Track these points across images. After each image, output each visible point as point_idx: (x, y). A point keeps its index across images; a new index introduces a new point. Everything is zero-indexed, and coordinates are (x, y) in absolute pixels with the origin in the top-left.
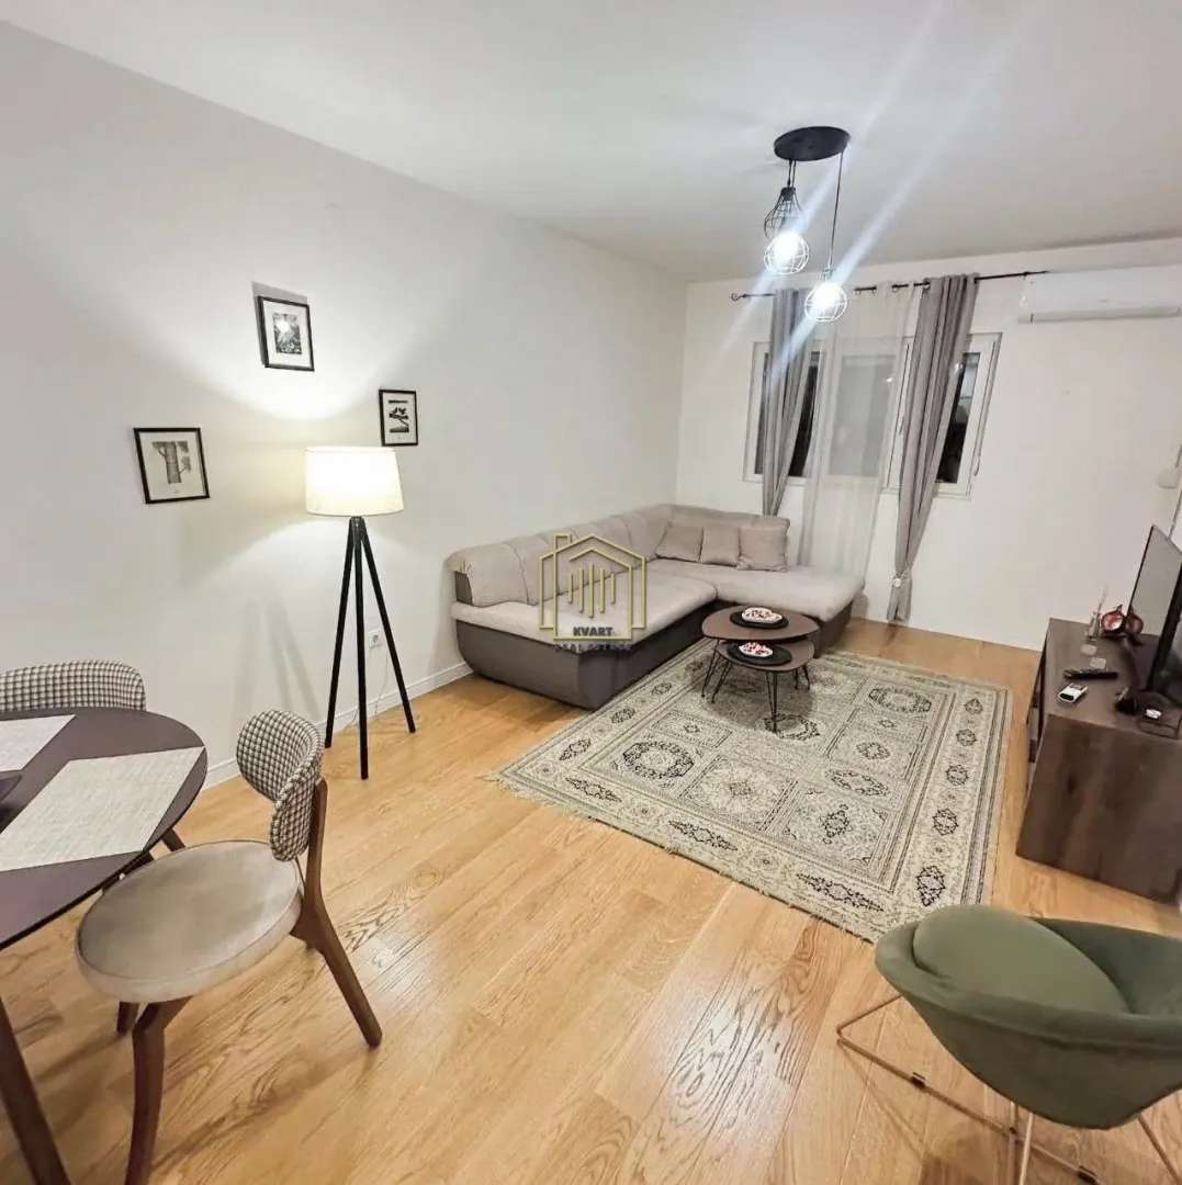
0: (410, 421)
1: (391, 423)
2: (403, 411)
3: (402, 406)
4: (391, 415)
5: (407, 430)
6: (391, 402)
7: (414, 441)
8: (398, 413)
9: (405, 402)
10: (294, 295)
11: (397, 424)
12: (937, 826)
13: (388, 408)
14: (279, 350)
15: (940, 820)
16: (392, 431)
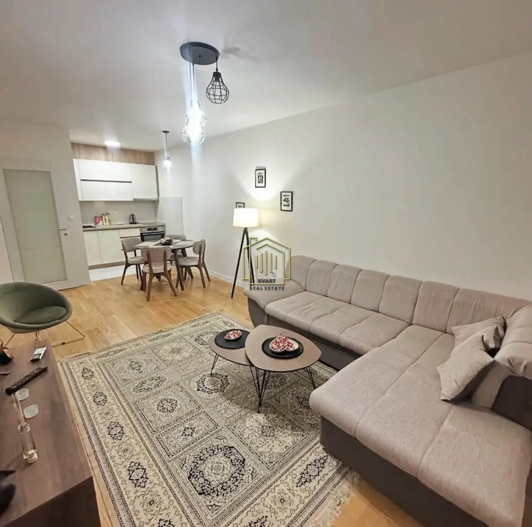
0: (290, 203)
1: (284, 203)
2: (288, 199)
3: (288, 197)
4: (284, 200)
5: (289, 206)
6: (284, 196)
7: (291, 210)
8: (286, 200)
9: (289, 196)
10: (261, 167)
11: (285, 203)
12: (102, 394)
13: (283, 198)
14: (258, 183)
15: (103, 398)
16: (284, 206)
